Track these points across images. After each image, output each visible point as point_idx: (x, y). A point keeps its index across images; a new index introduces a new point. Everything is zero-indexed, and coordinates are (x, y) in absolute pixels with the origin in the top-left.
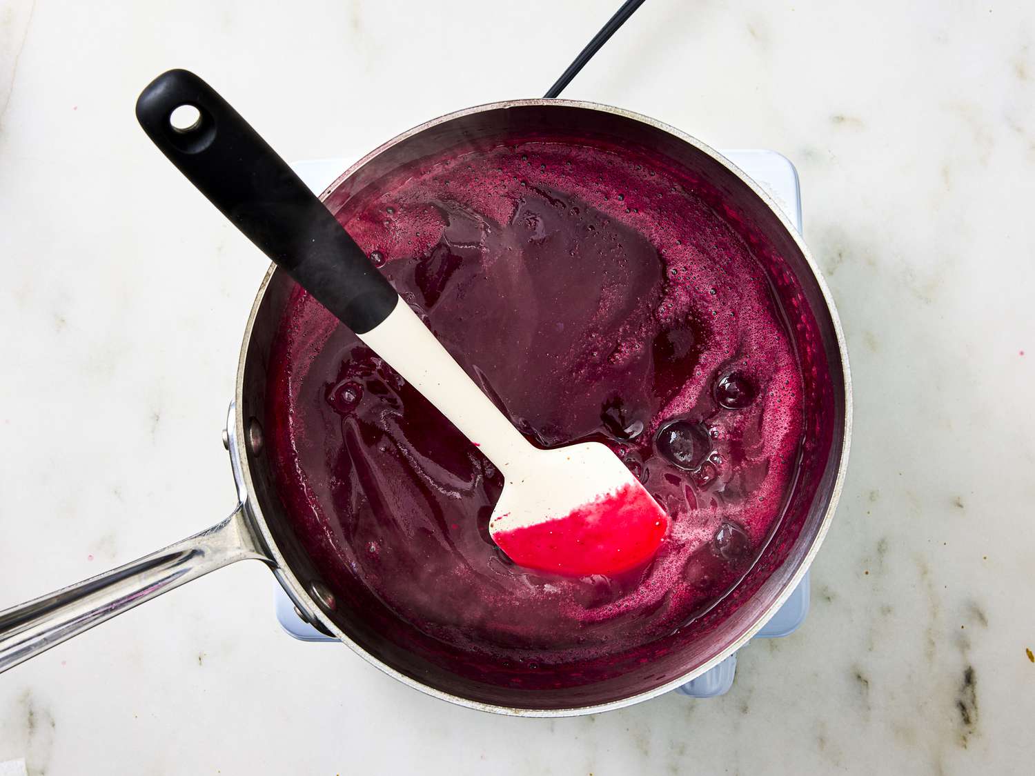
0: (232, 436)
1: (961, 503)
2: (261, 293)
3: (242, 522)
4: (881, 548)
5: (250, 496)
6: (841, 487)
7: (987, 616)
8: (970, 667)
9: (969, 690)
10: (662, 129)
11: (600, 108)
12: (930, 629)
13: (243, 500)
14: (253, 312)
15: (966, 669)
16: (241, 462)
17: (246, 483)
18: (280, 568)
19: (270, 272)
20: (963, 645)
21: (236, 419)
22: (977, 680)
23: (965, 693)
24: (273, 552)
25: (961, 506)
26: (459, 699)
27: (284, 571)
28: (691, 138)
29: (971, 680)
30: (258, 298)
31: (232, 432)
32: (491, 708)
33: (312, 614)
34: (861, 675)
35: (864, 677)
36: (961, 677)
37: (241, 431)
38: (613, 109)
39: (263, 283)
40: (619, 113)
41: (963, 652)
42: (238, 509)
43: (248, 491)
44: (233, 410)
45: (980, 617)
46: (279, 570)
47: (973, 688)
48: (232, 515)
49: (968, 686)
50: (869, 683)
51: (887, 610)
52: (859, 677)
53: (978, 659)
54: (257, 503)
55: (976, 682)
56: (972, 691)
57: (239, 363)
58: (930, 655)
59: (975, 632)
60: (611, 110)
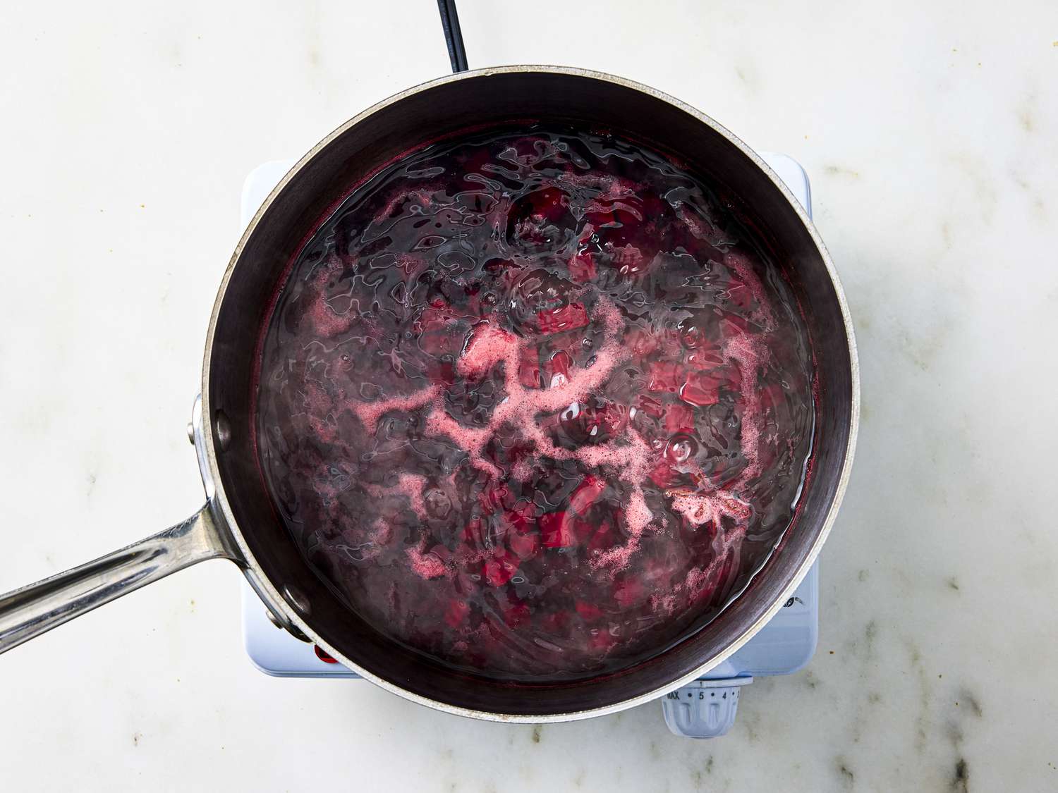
0: (198, 429)
1: (956, 584)
2: (227, 274)
3: (209, 520)
4: (871, 631)
5: (218, 491)
6: (849, 475)
7: (981, 706)
8: (962, 760)
9: (960, 785)
10: (655, 96)
11: (587, 75)
12: (920, 719)
13: (211, 496)
14: (220, 295)
15: (958, 762)
16: (208, 456)
17: (213, 478)
18: (250, 568)
19: (237, 252)
20: (955, 735)
21: (203, 409)
22: (969, 774)
23: (957, 788)
24: (243, 551)
25: (956, 588)
26: (443, 705)
27: (254, 571)
28: (685, 106)
29: (963, 774)
30: (225, 280)
31: (198, 424)
32: (477, 714)
33: (285, 618)
34: (846, 768)
35: (850, 769)
36: (952, 771)
37: (208, 422)
38: (602, 75)
39: (230, 264)
40: (609, 79)
41: (955, 744)
42: (206, 506)
43: (215, 487)
44: (199, 402)
45: (973, 705)
46: (249, 571)
47: (965, 782)
48: (199, 512)
49: (959, 780)
50: (854, 775)
51: (875, 698)
52: (843, 769)
53: (971, 751)
54: (226, 499)
55: (968, 776)
56: (964, 786)
57: (206, 349)
58: (920, 747)
59: (968, 723)
60: (599, 76)
